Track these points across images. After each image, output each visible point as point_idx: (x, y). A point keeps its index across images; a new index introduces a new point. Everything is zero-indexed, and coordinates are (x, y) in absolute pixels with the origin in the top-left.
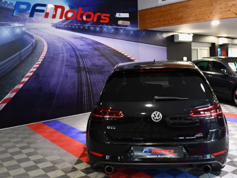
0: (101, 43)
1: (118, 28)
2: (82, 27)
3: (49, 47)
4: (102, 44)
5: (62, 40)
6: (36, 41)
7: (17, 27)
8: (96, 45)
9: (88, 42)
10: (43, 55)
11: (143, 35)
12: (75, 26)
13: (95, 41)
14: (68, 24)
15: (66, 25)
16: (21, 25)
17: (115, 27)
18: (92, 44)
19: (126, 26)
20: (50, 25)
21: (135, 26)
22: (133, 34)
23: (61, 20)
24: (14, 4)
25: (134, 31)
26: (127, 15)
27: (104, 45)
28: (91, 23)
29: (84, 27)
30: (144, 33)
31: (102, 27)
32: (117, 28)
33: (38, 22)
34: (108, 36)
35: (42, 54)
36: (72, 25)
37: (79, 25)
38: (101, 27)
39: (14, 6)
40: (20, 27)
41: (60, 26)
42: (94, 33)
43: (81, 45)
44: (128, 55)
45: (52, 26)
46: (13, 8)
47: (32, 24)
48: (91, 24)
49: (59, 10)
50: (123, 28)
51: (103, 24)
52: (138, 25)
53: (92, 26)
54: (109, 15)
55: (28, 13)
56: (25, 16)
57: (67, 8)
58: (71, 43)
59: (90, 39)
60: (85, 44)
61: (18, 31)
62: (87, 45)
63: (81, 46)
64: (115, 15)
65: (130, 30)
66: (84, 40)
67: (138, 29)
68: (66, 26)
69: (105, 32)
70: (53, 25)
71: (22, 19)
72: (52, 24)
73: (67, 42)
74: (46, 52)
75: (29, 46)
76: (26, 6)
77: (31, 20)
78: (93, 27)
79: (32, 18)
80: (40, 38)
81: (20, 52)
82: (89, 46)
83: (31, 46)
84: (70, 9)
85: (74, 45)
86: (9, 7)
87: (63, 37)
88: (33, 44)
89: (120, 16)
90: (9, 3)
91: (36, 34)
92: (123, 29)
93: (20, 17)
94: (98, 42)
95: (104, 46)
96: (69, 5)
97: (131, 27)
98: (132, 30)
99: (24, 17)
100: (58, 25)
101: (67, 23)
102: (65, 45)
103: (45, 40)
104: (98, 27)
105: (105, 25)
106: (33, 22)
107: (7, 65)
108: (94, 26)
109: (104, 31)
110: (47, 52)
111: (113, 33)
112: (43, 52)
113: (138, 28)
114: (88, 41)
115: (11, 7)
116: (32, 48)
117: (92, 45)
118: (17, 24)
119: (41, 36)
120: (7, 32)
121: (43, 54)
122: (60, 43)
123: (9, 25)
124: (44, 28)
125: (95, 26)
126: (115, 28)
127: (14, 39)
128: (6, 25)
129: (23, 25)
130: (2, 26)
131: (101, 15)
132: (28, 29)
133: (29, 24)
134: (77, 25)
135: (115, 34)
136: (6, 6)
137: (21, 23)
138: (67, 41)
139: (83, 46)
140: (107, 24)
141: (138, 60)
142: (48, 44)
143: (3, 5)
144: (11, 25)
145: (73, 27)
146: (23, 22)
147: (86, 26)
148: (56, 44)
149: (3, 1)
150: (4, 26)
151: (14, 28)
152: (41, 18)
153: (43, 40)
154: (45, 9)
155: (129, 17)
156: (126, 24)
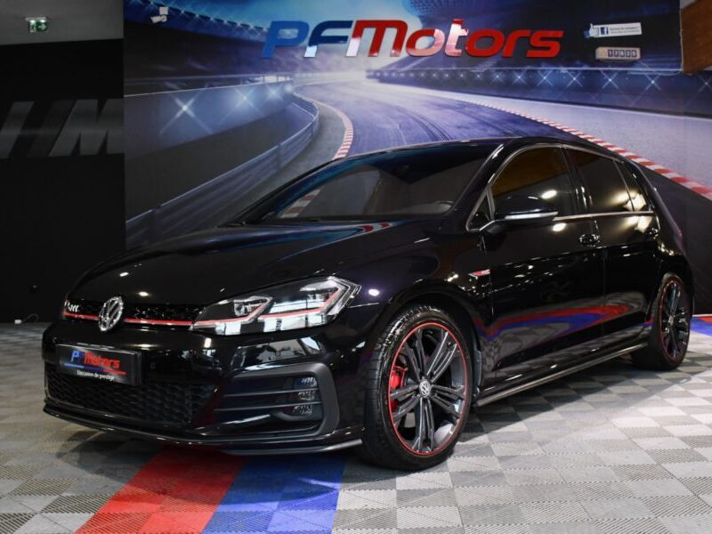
0: (530, 120)
1: (598, 71)
2: (462, 76)
3: (358, 132)
4: (535, 122)
5: (397, 114)
6: (322, 118)
7: (271, 84)
8: (511, 125)
9: (484, 117)
10: (339, 154)
11: (700, 90)
12: (441, 74)
13: (509, 113)
14: (417, 69)
15: (412, 71)
16: (282, 79)
17: (585, 68)
18: (496, 122)
20: (364, 74)
21: (668, 62)
22: (659, 89)
23: (396, 59)
24: (266, 26)
25: (662, 79)
26: (634, 29)
27: (541, 124)
28: (495, 62)
29: (471, 76)
30: (706, 83)
31: (536, 71)
32: (591, 71)
33: (329, 69)
34: (555, 99)
35: (336, 152)
36: (429, 72)
37: (454, 68)
38: (528, 71)
39: (265, 33)
40: (278, 84)
41: (394, 75)
42: (507, 89)
43: (459, 127)
44: (636, 157)
45: (369, 77)
46: (263, 39)
47: (310, 75)
48: (499, 64)
49: (390, 35)
50: (616, 71)
51: (537, 61)
52: (680, 56)
53: (498, 71)
54: (560, 34)
56: (293, 56)
57: (414, 25)
58: (424, 122)
59: (491, 108)
60: (470, 123)
61: (273, 94)
62: (481, 127)
63: (460, 130)
64: (585, 32)
65: (646, 74)
66: (472, 112)
67: (681, 70)
68: (412, 75)
69: (544, 86)
70: (372, 74)
71: (284, 64)
72: (368, 71)
73: (413, 118)
74: (349, 147)
75: (302, 131)
76: (296, 31)
77: (310, 64)
78: (500, 74)
80: (334, 109)
81: (276, 147)
82: (485, 130)
83: (306, 131)
84: (424, 26)
85: (434, 126)
86: (253, 38)
87: (398, 104)
88: (311, 127)
89: (603, 32)
90: (252, 27)
91: (321, 101)
92: (615, 75)
93: (281, 58)
94: (519, 116)
95: (542, 127)
96: (420, 17)
97: (650, 67)
98: (653, 77)
99: (291, 59)
100: (386, 74)
101: (414, 67)
102: (406, 128)
103: (347, 113)
104: (519, 71)
105: (547, 66)
106: (315, 69)
107: (242, 177)
108: (505, 71)
109: (541, 82)
110: (351, 146)
111: (575, 88)
112: (342, 147)
113: (679, 67)
114: (482, 114)
115: (256, 37)
116: (310, 135)
117: (497, 125)
118: (270, 79)
119: (336, 105)
120: (245, 98)
121: (339, 152)
122: (391, 123)
123: (252, 81)
124: (345, 84)
125: (510, 70)
126: (585, 71)
127: (263, 115)
128: (245, 81)
129: (288, 79)
130: (235, 84)
131: (532, 34)
132: (300, 89)
133: (304, 75)
134: (447, 71)
135: (587, 93)
136: (246, 35)
137: (281, 73)
138: (412, 115)
139: (468, 128)
140: (553, 61)
141: (679, 173)
142: (355, 125)
143: (237, 35)
144: (257, 81)
145: (434, 75)
146: (286, 70)
147: (480, 70)
148: (378, 125)
149: (239, 24)
150: (238, 83)
151: (264, 86)
152: (335, 57)
153: (341, 115)
154: (348, 32)
155: (640, 33)
156: (625, 58)
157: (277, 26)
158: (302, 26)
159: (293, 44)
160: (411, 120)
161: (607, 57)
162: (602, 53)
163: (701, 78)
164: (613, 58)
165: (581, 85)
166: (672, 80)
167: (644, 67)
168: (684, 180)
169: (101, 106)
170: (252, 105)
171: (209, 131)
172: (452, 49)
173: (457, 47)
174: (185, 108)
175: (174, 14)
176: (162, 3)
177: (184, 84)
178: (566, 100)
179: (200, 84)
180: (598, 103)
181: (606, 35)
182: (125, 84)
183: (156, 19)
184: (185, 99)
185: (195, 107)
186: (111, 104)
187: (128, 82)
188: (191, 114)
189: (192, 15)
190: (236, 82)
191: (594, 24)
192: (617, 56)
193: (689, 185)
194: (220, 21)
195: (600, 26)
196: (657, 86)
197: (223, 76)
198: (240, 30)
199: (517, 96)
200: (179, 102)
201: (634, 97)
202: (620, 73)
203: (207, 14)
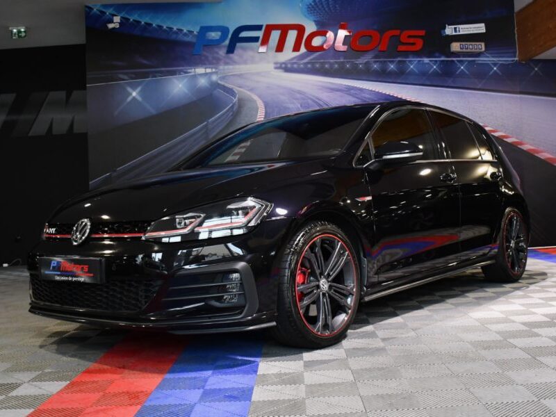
1: (453, 61)
2: (348, 66)
3: (269, 111)
5: (298, 96)
6: (240, 100)
7: (201, 75)
9: (366, 98)
11: (532, 74)
12: (331, 64)
13: (385, 94)
14: (313, 61)
15: (308, 63)
16: (209, 70)
17: (443, 59)
19: (479, 55)
20: (272, 66)
21: (506, 53)
22: (500, 73)
23: (296, 54)
24: (196, 30)
25: (502, 67)
26: (480, 28)
28: (373, 55)
29: (355, 66)
31: (405, 61)
32: (447, 61)
33: (245, 62)
34: (421, 83)
36: (323, 64)
37: (342, 60)
38: (399, 61)
39: (195, 35)
40: (206, 74)
41: (295, 66)
42: (383, 76)
45: (276, 68)
46: (194, 40)
47: (231, 67)
48: (374, 58)
49: (292, 35)
50: (466, 61)
51: (406, 54)
52: (516, 48)
53: (375, 62)
54: (422, 33)
55: (224, 46)
56: (217, 53)
57: (310, 28)
58: (320, 102)
59: (371, 91)
61: (203, 82)
64: (442, 31)
65: (490, 62)
66: (356, 94)
67: (516, 59)
68: (309, 66)
69: (412, 73)
70: (279, 65)
71: (210, 58)
72: (276, 63)
73: (312, 100)
75: (225, 110)
76: (219, 33)
77: (231, 59)
78: (378, 64)
79: (231, 55)
80: (249, 93)
81: (204, 124)
83: (228, 111)
84: (318, 28)
85: (327, 105)
86: (186, 39)
87: (303, 89)
88: (232, 107)
89: (456, 31)
90: (185, 31)
91: (240, 87)
92: (466, 63)
93: (208, 54)
94: (392, 96)
96: (315, 21)
97: (493, 57)
98: (495, 65)
99: (215, 55)
100: (289, 66)
101: (311, 60)
102: (306, 107)
103: (260, 97)
104: (392, 62)
105: (413, 58)
106: (235, 63)
107: (179, 147)
108: (381, 62)
109: (409, 70)
111: (435, 74)
113: (515, 57)
114: (364, 95)
115: (189, 39)
116: (231, 113)
118: (200, 70)
120: (181, 86)
122: (293, 103)
123: (186, 73)
124: (258, 74)
125: (385, 61)
126: (443, 61)
127: (195, 99)
128: (179, 72)
129: (214, 70)
130: (173, 75)
131: (401, 33)
132: (223, 78)
133: (226, 67)
134: (336, 62)
135: (445, 77)
136: (180, 37)
137: (209, 66)
138: (310, 96)
140: (418, 54)
141: (517, 138)
142: (266, 105)
143: (174, 36)
144: (190, 73)
145: (326, 66)
146: (213, 64)
147: (361, 61)
148: (284, 105)
149: (175, 29)
150: (176, 75)
151: (195, 76)
152: (250, 53)
153: (255, 97)
154: (260, 34)
155: (484, 31)
156: (473, 50)
157: (205, 30)
158: (224, 30)
159: (217, 43)
160: (310, 101)
161: (459, 50)
162: (455, 47)
163: (531, 64)
164: (464, 50)
165: (440, 72)
166: (510, 66)
167: (488, 57)
168: (521, 144)
169: (68, 97)
170: (187, 91)
171: (154, 112)
172: (340, 46)
173: (344, 44)
174: (134, 94)
175: (124, 21)
176: (115, 13)
177: (133, 76)
178: (429, 83)
179: (145, 75)
180: (452, 85)
181: (458, 33)
182: (88, 77)
183: (111, 26)
184: (134, 87)
185: (142, 93)
186: (76, 94)
187: (89, 75)
188: (139, 98)
189: (139, 22)
190: (173, 73)
191: (449, 25)
192: (467, 49)
193: (526, 147)
194: (160, 27)
195: (453, 27)
196: (498, 71)
197: (163, 69)
198: (176, 33)
199: (390, 80)
200: (129, 89)
201: (482, 80)
202: (469, 61)
203: (150, 22)
